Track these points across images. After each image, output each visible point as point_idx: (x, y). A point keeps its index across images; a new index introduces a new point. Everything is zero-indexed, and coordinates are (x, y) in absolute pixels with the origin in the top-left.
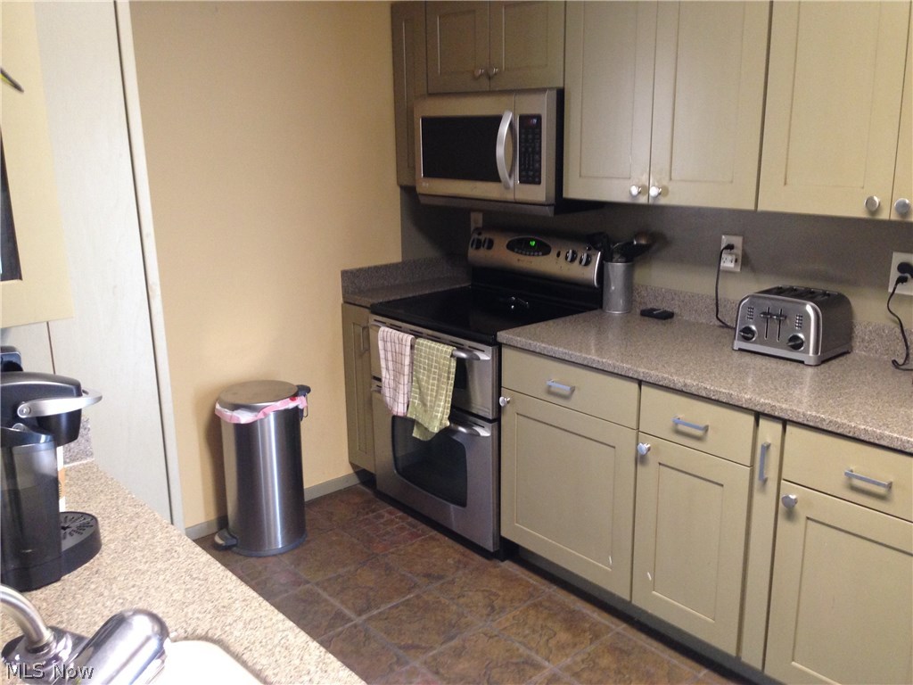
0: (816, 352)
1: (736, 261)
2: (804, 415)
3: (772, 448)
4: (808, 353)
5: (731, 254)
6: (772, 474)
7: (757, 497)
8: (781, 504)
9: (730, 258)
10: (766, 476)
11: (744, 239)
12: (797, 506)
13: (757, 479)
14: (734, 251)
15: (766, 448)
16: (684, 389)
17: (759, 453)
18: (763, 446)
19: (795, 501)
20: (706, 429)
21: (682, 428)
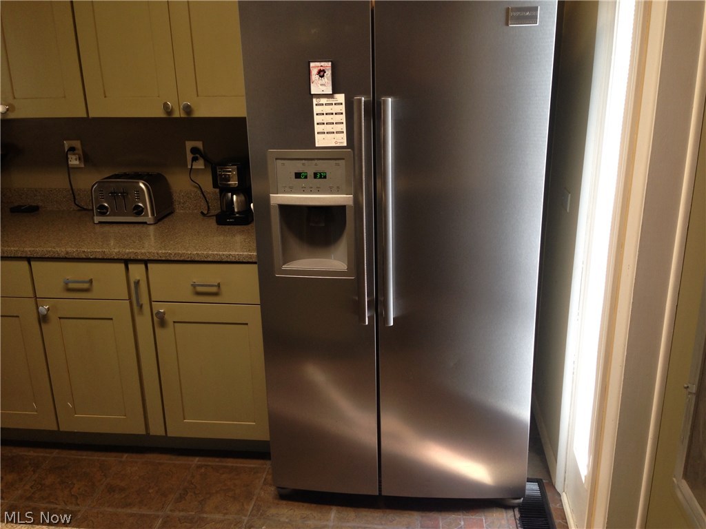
0: (153, 214)
1: (80, 159)
2: (158, 254)
3: (141, 282)
4: (148, 216)
5: (74, 154)
6: (145, 300)
7: (138, 319)
8: (155, 318)
9: (74, 157)
10: (141, 303)
11: (81, 142)
12: (166, 316)
13: (135, 306)
14: (76, 152)
15: (137, 283)
16: (67, 256)
17: (133, 288)
18: (135, 282)
19: (164, 313)
20: (91, 281)
21: (71, 286)
